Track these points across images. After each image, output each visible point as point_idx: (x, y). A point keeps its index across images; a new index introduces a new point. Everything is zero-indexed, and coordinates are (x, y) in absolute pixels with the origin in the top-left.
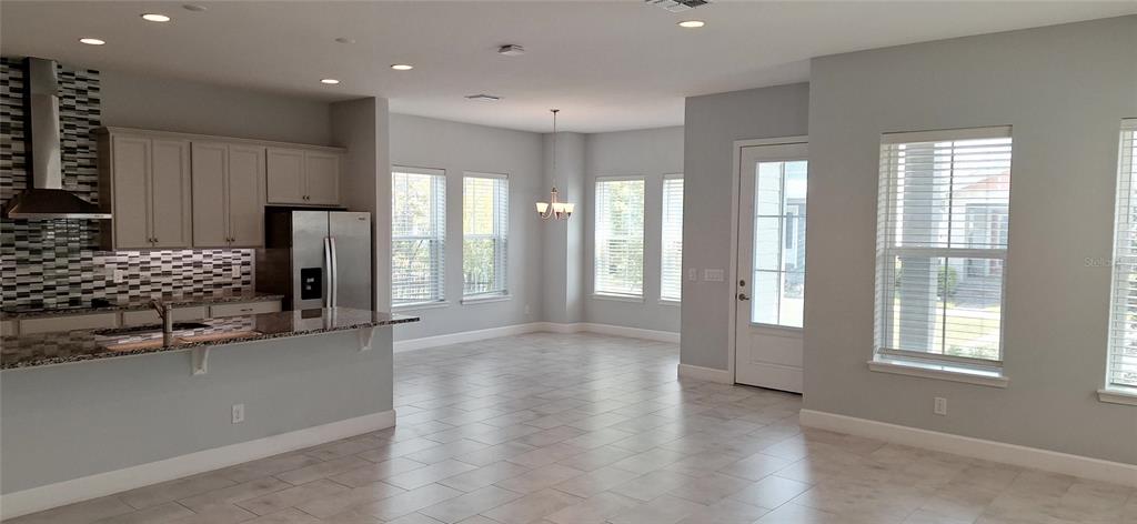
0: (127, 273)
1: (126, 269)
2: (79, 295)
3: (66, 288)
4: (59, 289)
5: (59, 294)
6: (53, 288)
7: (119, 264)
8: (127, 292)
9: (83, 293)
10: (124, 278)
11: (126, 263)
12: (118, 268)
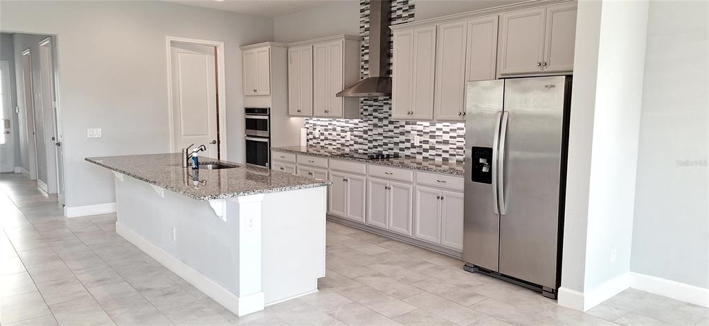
0: (422, 139)
1: (421, 136)
3: (392, 146)
4: (389, 146)
5: (389, 149)
6: (387, 144)
7: (418, 131)
8: (421, 153)
9: (400, 150)
10: (421, 142)
11: (422, 131)
12: (418, 135)
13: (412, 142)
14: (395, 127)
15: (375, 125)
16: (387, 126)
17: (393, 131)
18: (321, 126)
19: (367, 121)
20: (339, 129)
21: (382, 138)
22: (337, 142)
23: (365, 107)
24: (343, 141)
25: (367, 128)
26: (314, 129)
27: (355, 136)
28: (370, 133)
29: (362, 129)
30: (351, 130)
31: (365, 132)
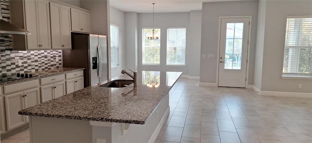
8: (23, 70)
9: (7, 71)
10: (22, 63)
11: (22, 56)
12: (20, 59)
13: (16, 64)
14: (1, 56)
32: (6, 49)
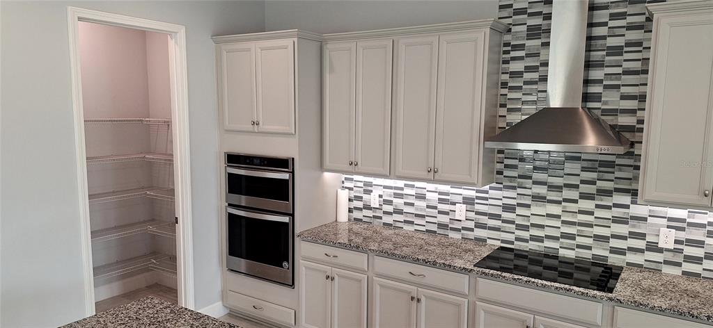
0: (682, 236)
1: (683, 229)
2: (606, 253)
3: (589, 241)
4: (580, 240)
5: (579, 246)
6: (571, 237)
7: (670, 219)
8: (679, 265)
9: (611, 252)
10: (677, 242)
11: (683, 221)
12: (668, 227)
13: (649, 239)
14: (597, 206)
15: (538, 198)
16: (575, 201)
17: (591, 213)
18: (385, 187)
19: (514, 188)
20: (433, 197)
21: (557, 223)
22: (428, 219)
23: (507, 162)
24: (444, 219)
25: (513, 202)
26: (368, 192)
27: (478, 213)
28: (519, 211)
29: (500, 203)
30: (468, 201)
31: (509, 208)
32: (617, 190)
